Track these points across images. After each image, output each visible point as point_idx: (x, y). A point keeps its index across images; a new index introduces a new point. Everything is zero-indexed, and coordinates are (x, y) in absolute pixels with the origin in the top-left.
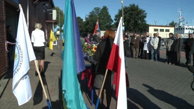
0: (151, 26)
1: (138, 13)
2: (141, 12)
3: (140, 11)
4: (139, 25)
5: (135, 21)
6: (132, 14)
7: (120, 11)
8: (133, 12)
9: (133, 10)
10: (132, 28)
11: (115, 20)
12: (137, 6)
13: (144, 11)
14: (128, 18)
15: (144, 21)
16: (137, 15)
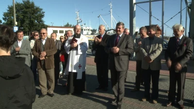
0: (49, 27)
1: (34, 11)
2: (38, 10)
3: (37, 8)
4: (36, 25)
5: (30, 21)
6: (26, 13)
7: (11, 9)
8: (28, 10)
9: (27, 8)
10: (27, 29)
11: (4, 19)
12: (33, 3)
13: (41, 10)
14: (22, 17)
15: (41, 21)
16: (33, 14)
